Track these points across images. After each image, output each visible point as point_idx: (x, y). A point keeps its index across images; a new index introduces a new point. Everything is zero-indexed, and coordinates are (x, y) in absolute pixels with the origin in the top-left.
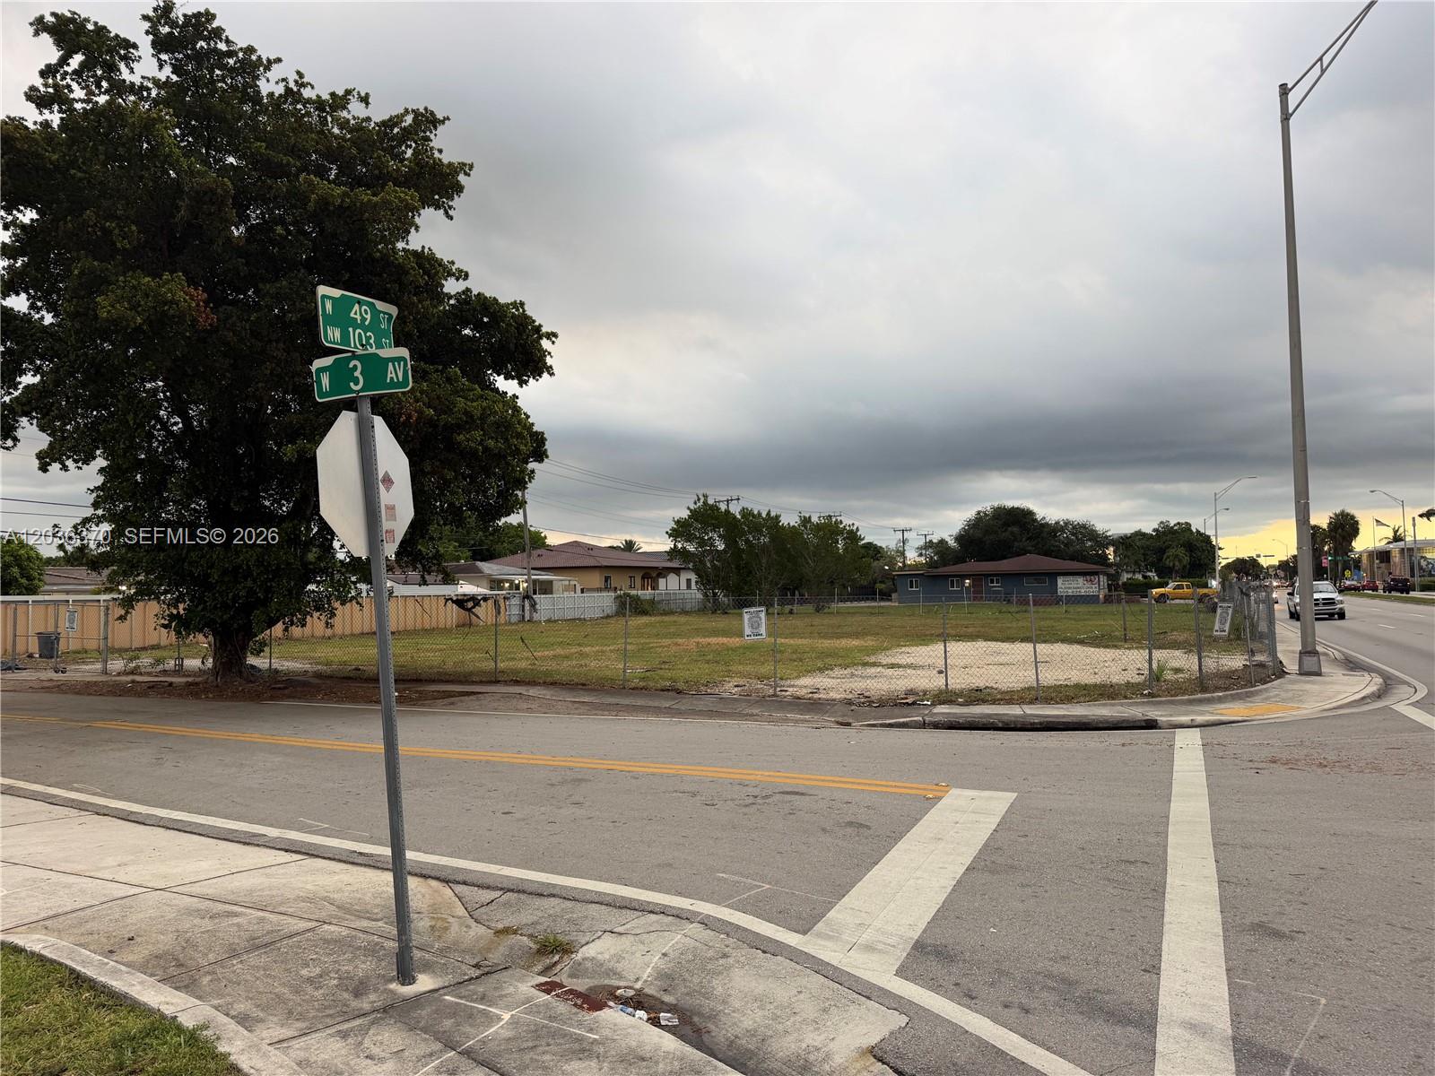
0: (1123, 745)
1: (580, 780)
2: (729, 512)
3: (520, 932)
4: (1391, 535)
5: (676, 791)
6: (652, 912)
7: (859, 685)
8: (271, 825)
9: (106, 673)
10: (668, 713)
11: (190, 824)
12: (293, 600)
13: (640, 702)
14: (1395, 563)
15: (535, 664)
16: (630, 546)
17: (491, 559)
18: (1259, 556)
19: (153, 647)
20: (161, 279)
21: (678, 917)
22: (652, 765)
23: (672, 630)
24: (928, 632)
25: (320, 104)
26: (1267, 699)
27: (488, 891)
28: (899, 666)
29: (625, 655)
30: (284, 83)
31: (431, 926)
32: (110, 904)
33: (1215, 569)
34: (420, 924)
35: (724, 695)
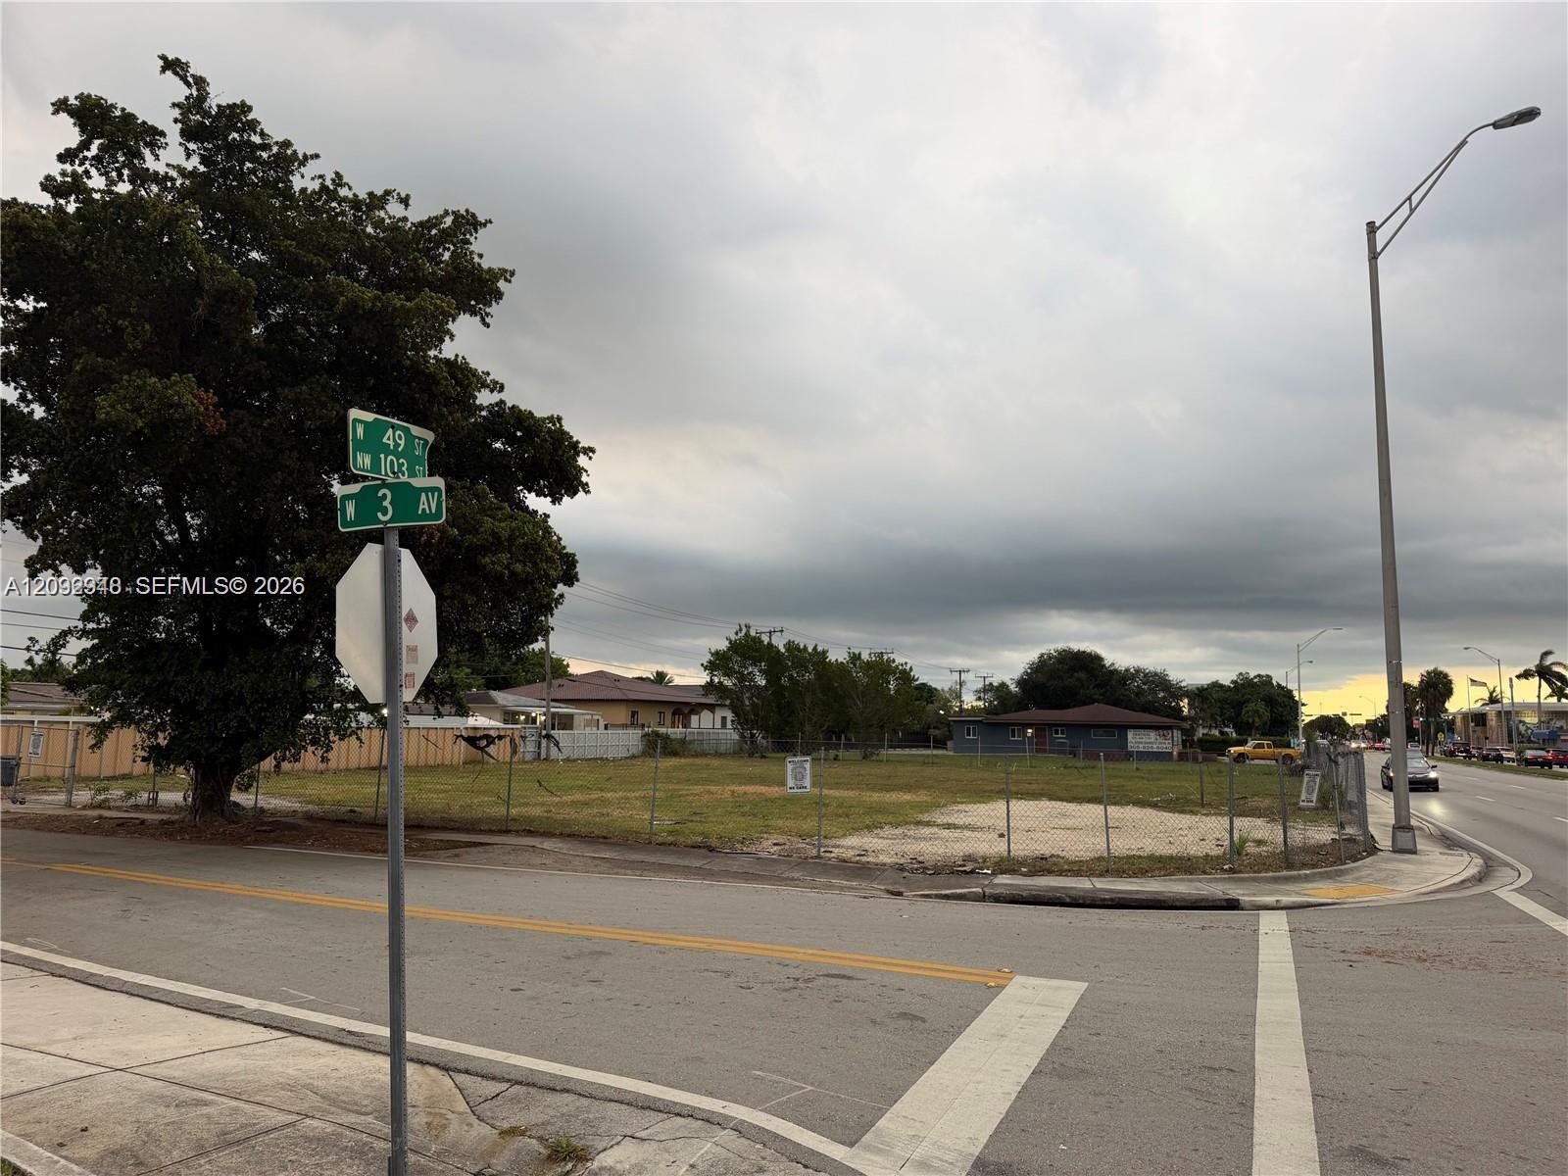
0: (1203, 928)
1: (601, 953)
2: (772, 645)
3: (528, 1133)
4: (1486, 696)
5: (707, 970)
6: (678, 1115)
7: (912, 848)
8: (250, 995)
9: (70, 806)
10: (698, 874)
11: (158, 990)
12: (288, 733)
13: (668, 860)
14: (1491, 727)
15: (550, 811)
16: (661, 677)
17: (507, 688)
18: (1345, 714)
19: (124, 777)
20: (169, 380)
21: (708, 1121)
22: (681, 937)
23: (704, 776)
24: (987, 788)
25: (356, 203)
26: (1357, 879)
27: (493, 1082)
28: (955, 827)
29: (652, 804)
30: (321, 180)
31: (427, 1123)
32: (63, 1086)
33: (1297, 727)
34: (416, 1120)
35: (763, 855)
